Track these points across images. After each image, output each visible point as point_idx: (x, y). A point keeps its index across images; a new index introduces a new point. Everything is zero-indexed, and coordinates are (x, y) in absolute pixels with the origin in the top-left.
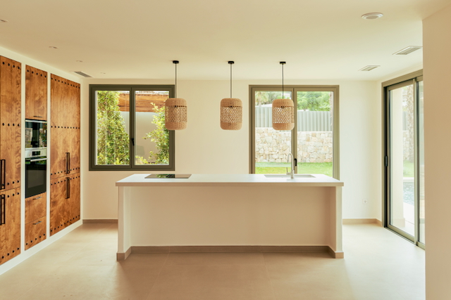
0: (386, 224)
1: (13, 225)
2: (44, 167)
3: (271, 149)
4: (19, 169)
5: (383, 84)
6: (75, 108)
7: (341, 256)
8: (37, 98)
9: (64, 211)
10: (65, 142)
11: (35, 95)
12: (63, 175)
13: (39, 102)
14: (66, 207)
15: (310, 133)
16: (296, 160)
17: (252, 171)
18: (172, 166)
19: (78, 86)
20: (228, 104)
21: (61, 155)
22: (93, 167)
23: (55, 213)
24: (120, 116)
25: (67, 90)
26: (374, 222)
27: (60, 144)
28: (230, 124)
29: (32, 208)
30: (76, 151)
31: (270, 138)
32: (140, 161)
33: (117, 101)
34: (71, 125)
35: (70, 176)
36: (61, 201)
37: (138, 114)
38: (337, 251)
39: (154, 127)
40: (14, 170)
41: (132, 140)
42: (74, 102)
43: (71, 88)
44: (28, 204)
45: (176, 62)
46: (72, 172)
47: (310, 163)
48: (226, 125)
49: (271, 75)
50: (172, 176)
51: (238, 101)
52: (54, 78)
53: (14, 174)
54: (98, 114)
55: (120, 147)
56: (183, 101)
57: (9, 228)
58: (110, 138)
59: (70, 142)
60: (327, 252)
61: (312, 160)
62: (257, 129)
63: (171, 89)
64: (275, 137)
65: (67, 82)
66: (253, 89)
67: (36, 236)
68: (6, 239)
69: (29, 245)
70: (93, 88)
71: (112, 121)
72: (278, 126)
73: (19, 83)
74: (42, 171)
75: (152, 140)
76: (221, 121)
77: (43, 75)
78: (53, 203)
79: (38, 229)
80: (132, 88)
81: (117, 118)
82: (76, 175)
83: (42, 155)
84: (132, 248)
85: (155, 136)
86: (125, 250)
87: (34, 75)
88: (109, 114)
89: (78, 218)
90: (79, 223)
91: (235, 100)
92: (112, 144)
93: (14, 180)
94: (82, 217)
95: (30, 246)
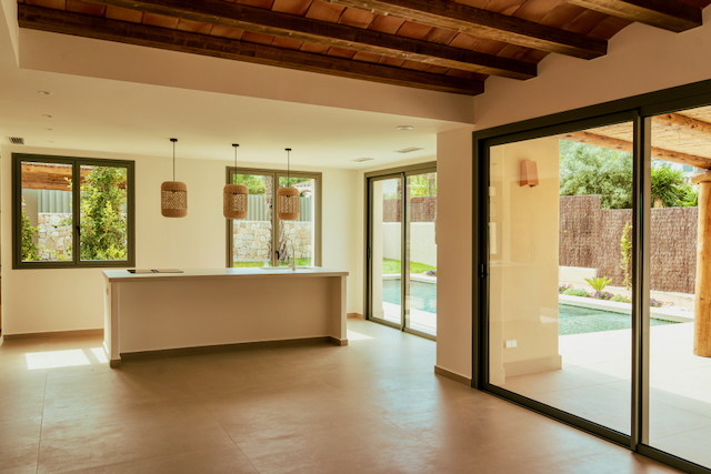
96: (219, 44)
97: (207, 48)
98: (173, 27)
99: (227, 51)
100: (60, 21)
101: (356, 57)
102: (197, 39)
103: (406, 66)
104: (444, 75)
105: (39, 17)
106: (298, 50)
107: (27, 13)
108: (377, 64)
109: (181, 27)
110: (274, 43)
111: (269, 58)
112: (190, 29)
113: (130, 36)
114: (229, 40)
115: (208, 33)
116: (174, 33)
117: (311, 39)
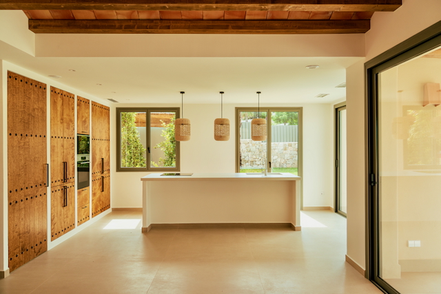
0: (337, 210)
1: (71, 208)
2: (88, 170)
3: (254, 157)
4: (74, 169)
5: (335, 106)
6: (107, 125)
7: (299, 229)
8: (84, 119)
9: (100, 200)
10: (100, 150)
11: (83, 117)
12: (99, 174)
13: (85, 122)
14: (102, 198)
15: (287, 143)
16: (270, 163)
17: (237, 170)
18: (178, 168)
19: (108, 109)
20: (220, 123)
21: (98, 161)
22: (119, 169)
23: (94, 201)
24: (137, 131)
25: (101, 112)
26: (328, 209)
27: (97, 152)
28: (221, 137)
29: (81, 196)
30: (107, 157)
31: (254, 147)
32: (154, 164)
33: (134, 119)
34: (104, 138)
35: (103, 175)
36: (98, 193)
37: (152, 129)
38: (296, 226)
39: (163, 139)
40: (71, 169)
41: (148, 149)
42: (106, 120)
43: (104, 110)
44: (79, 193)
45: (182, 93)
46: (105, 172)
47: (287, 168)
48: (219, 137)
49: (250, 100)
50: (178, 174)
51: (227, 120)
52: (94, 104)
53: (71, 172)
54: (122, 129)
55: (136, 155)
56: (188, 120)
57: (69, 209)
58: (129, 148)
59: (104, 151)
60: (290, 227)
61: (288, 166)
62: (242, 140)
63: (177, 110)
64: (258, 147)
65: (102, 107)
66: (238, 110)
67: (84, 217)
68: (67, 217)
69: (80, 222)
70: (119, 110)
71: (131, 135)
72: (255, 138)
73: (73, 109)
74: (87, 173)
75: (162, 149)
76: (215, 135)
77: (87, 102)
78: (94, 194)
79: (85, 212)
80: (148, 110)
81: (134, 133)
82: (107, 175)
83: (87, 159)
84: (151, 225)
85: (163, 145)
86: (147, 226)
87: (82, 102)
88: (129, 129)
89: (108, 206)
90: (109, 211)
91: (224, 119)
92: (130, 153)
93: (71, 176)
94: (111, 207)
95: (80, 224)
96: (145, 24)
97: (138, 28)
98: (115, 18)
99: (151, 28)
100: (50, 26)
101: (247, 18)
102: (131, 23)
103: (292, 17)
104: (329, 20)
105: (39, 25)
106: (202, 20)
107: (33, 24)
108: (266, 20)
109: (120, 17)
110: (183, 17)
111: (179, 28)
112: (126, 18)
113: (89, 28)
114: (151, 21)
115: (137, 18)
116: (116, 22)
117: (186, 8)
